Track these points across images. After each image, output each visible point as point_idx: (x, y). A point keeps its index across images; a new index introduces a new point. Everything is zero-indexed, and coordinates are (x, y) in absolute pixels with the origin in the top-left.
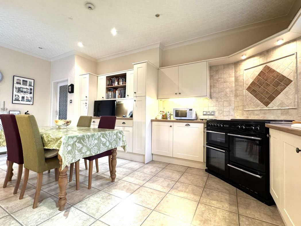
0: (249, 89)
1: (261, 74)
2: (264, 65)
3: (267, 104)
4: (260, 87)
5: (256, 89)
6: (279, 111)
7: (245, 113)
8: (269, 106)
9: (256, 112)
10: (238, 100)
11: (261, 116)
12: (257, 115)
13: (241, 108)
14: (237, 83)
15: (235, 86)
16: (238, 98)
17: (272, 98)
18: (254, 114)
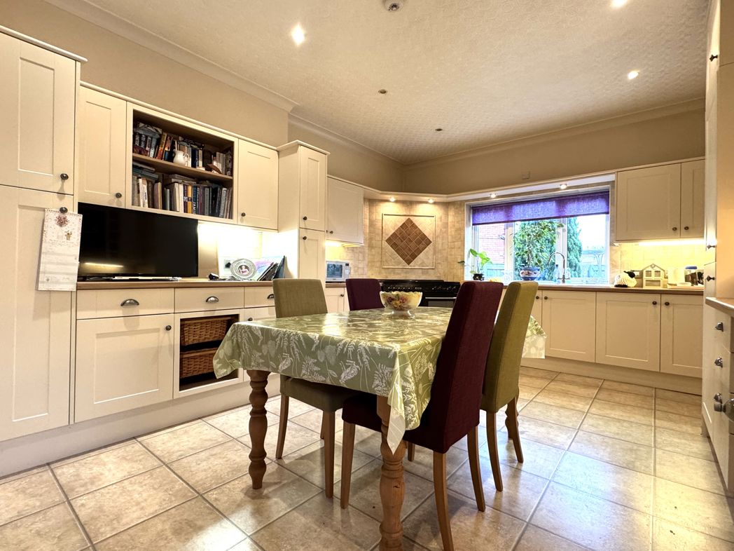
0: (389, 241)
1: (404, 226)
2: (408, 217)
3: (409, 262)
4: (402, 241)
5: (398, 242)
6: (420, 271)
7: (383, 271)
8: (412, 264)
9: (397, 271)
10: (374, 253)
11: (402, 275)
12: (398, 274)
13: (378, 264)
14: (372, 229)
15: (370, 232)
16: (373, 250)
17: (414, 256)
18: (394, 273)
